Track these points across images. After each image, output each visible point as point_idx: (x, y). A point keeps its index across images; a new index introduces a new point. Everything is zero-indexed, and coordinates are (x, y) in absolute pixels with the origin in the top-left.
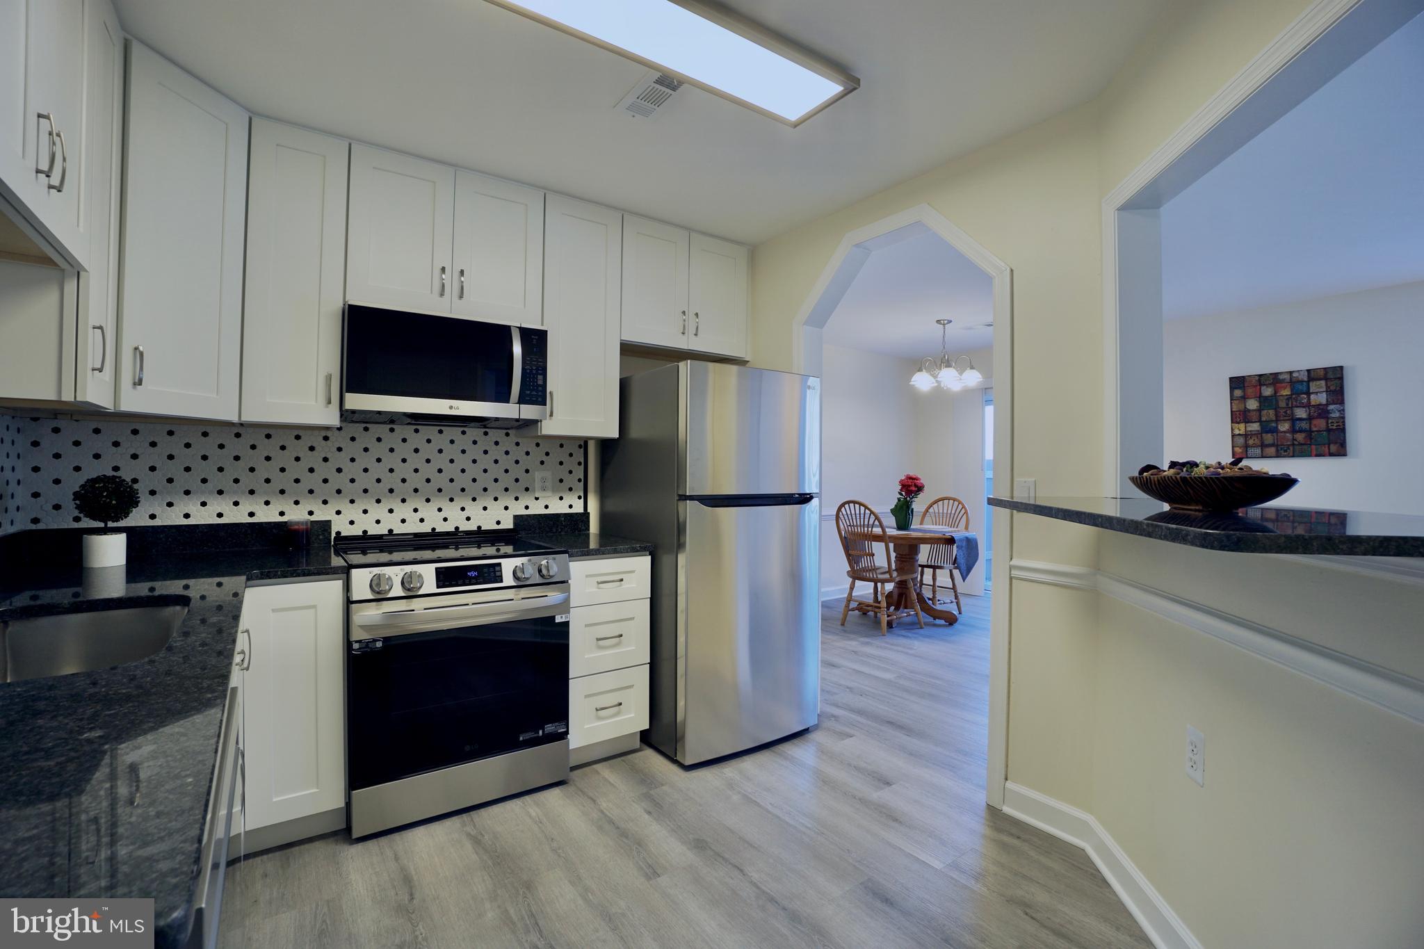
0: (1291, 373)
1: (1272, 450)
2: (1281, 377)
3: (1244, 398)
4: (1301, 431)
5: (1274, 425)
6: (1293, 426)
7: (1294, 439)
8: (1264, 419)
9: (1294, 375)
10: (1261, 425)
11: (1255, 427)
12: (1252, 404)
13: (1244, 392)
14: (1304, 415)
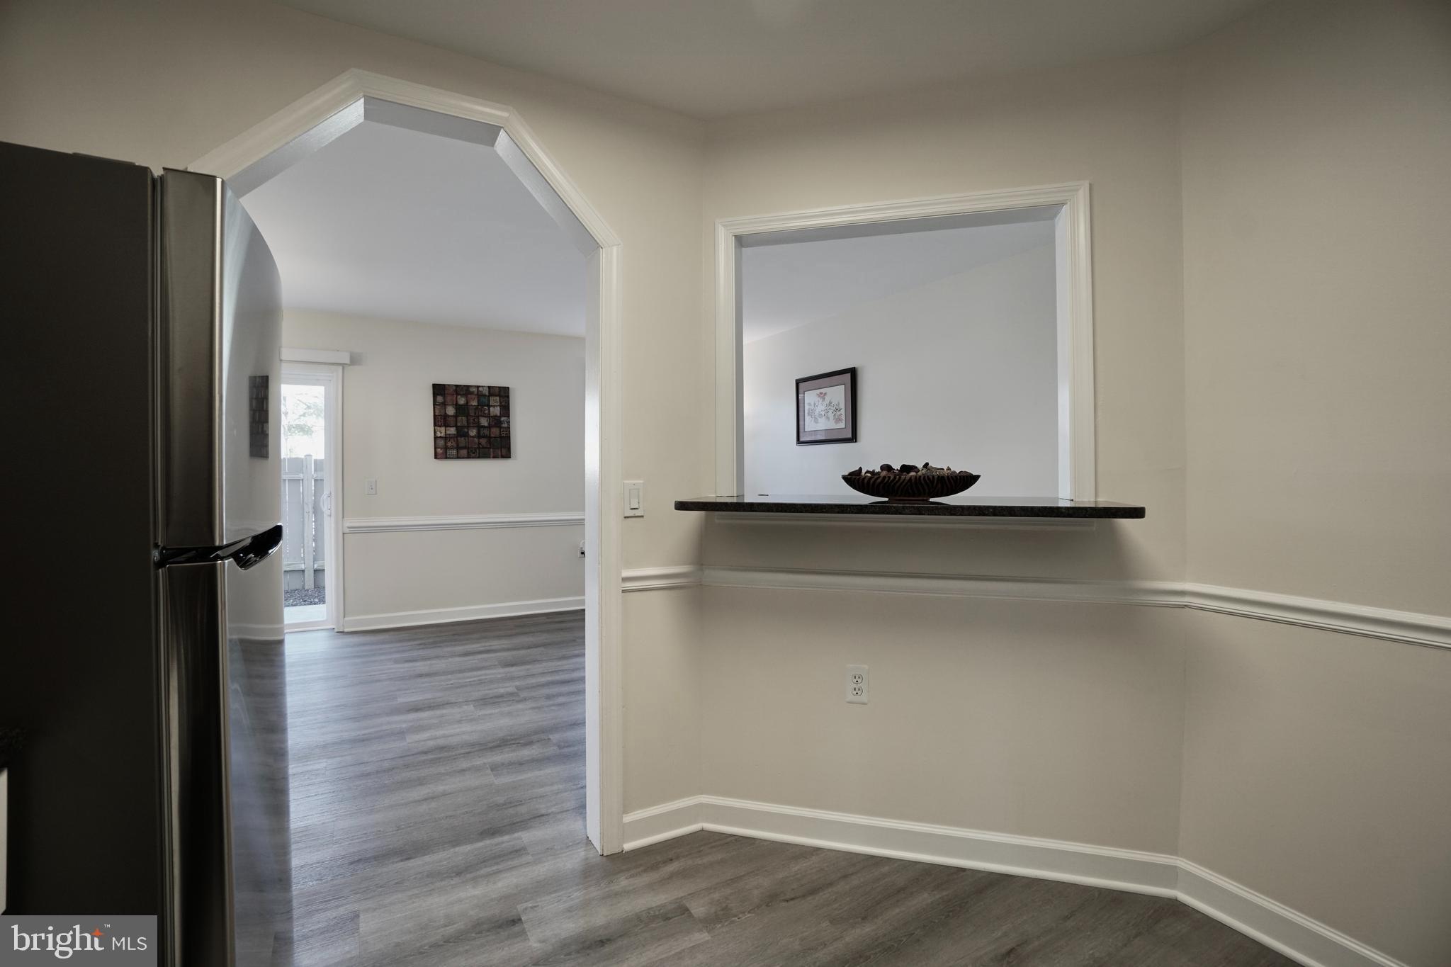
0: (478, 387)
1: (464, 452)
2: (472, 390)
3: (444, 404)
4: (484, 437)
5: (466, 430)
6: (479, 432)
7: (479, 444)
8: (459, 424)
9: (480, 389)
10: (457, 430)
11: (452, 431)
12: (451, 411)
13: (444, 398)
14: (486, 424)
